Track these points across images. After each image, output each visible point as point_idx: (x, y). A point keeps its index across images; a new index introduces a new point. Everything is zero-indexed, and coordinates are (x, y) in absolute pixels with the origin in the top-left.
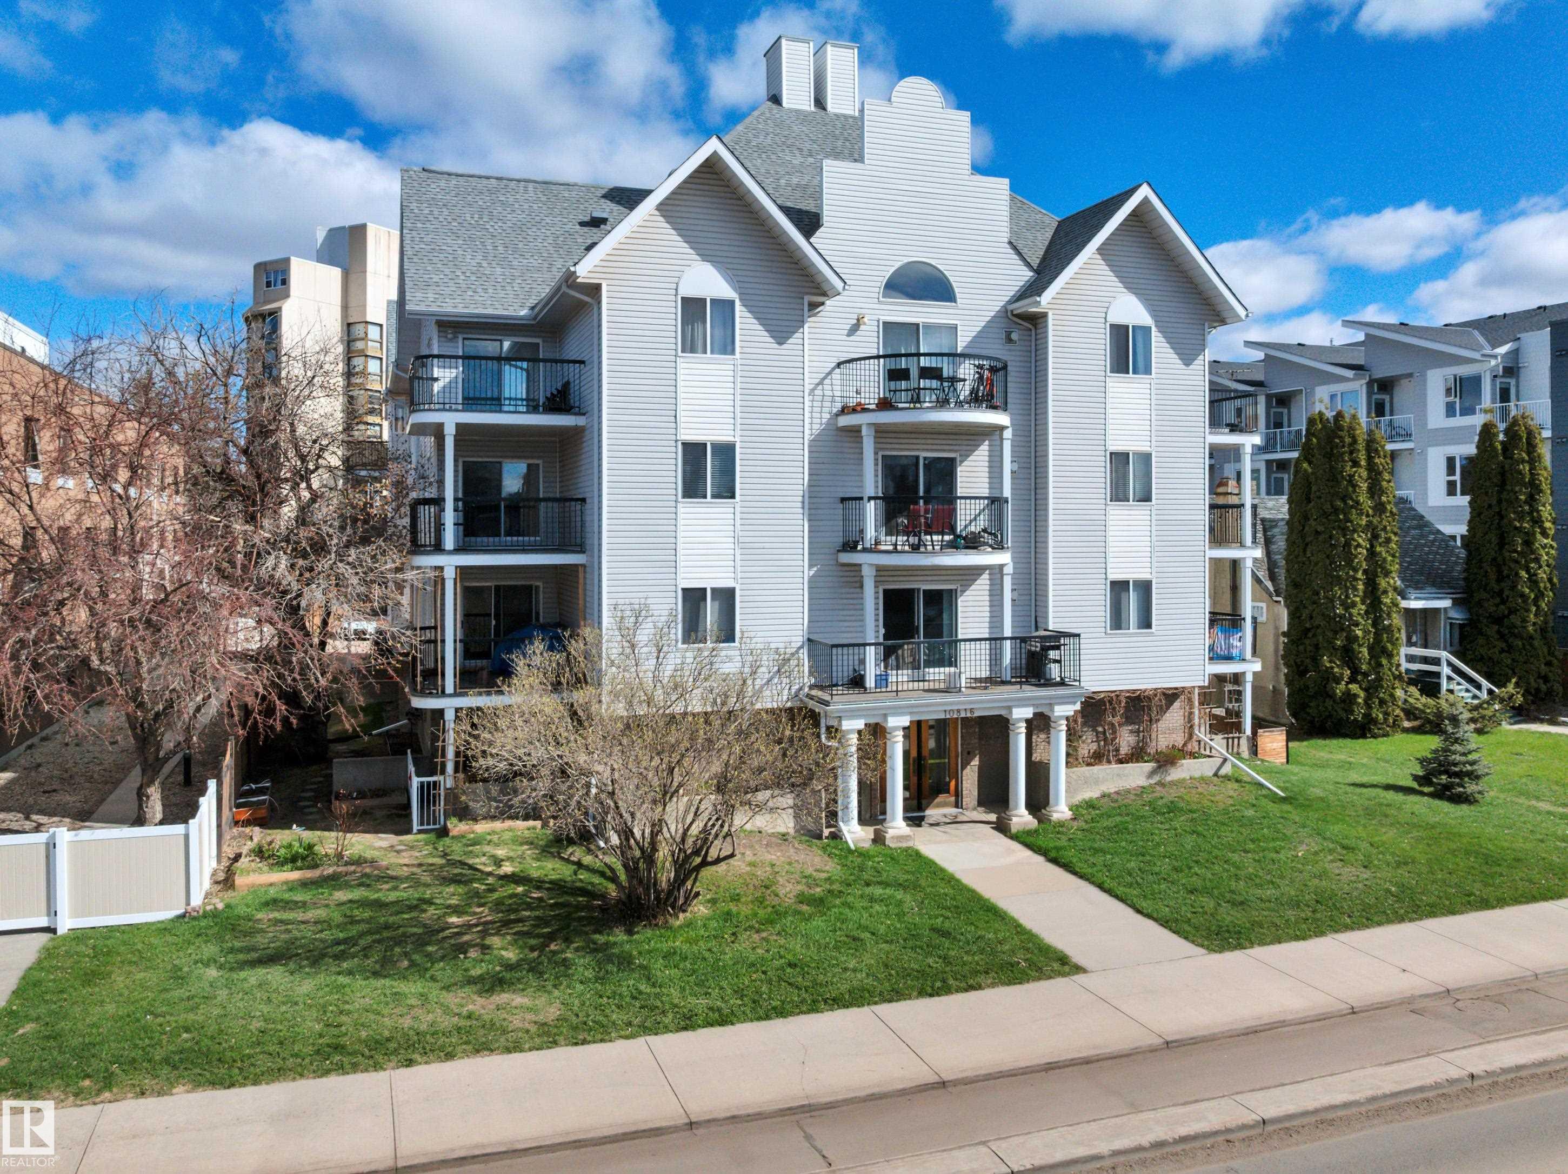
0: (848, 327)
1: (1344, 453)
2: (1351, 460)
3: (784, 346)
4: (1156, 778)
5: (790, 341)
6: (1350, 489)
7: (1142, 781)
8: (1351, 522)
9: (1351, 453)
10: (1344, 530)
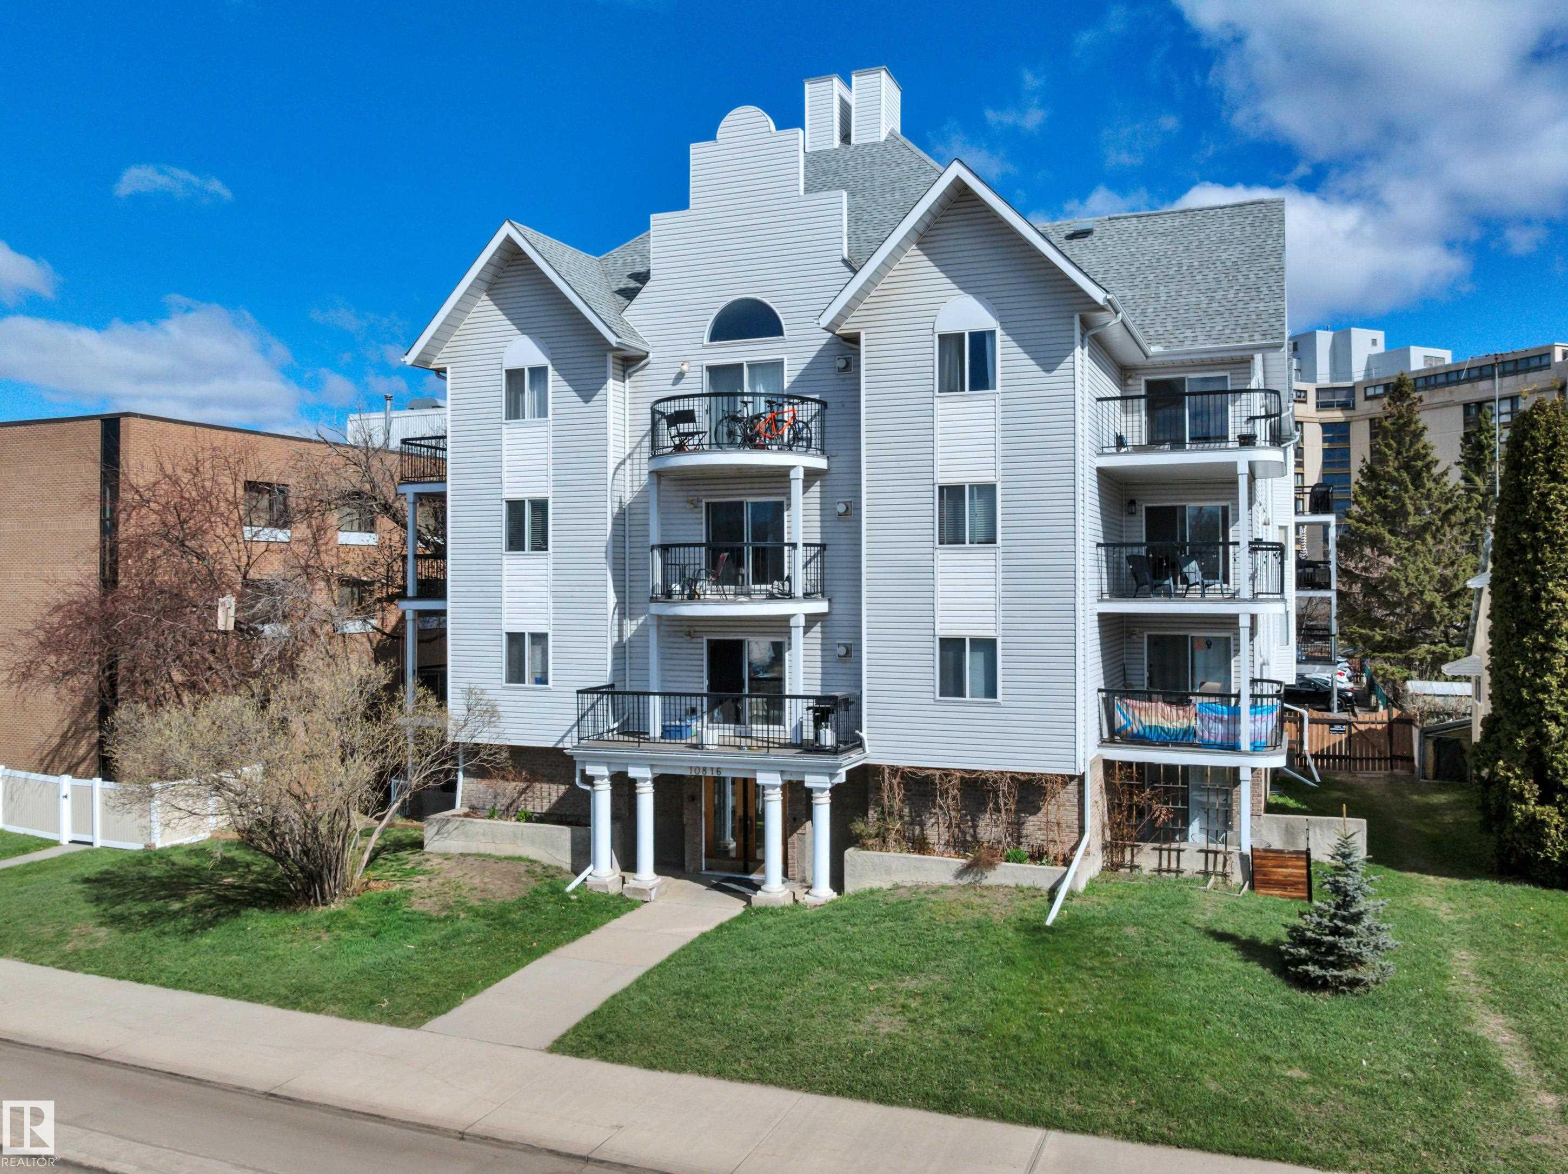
0: (673, 376)
1: (1534, 462)
2: (1548, 471)
3: (591, 404)
4: (966, 880)
5: (596, 398)
6: (1543, 514)
7: (947, 878)
8: (1542, 563)
9: (1549, 460)
10: (1533, 577)
